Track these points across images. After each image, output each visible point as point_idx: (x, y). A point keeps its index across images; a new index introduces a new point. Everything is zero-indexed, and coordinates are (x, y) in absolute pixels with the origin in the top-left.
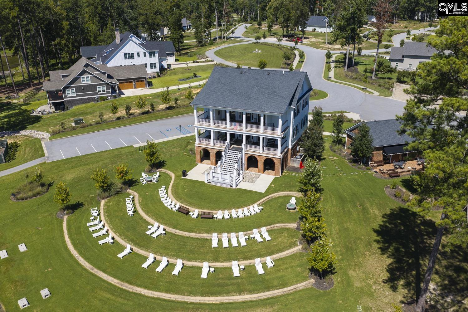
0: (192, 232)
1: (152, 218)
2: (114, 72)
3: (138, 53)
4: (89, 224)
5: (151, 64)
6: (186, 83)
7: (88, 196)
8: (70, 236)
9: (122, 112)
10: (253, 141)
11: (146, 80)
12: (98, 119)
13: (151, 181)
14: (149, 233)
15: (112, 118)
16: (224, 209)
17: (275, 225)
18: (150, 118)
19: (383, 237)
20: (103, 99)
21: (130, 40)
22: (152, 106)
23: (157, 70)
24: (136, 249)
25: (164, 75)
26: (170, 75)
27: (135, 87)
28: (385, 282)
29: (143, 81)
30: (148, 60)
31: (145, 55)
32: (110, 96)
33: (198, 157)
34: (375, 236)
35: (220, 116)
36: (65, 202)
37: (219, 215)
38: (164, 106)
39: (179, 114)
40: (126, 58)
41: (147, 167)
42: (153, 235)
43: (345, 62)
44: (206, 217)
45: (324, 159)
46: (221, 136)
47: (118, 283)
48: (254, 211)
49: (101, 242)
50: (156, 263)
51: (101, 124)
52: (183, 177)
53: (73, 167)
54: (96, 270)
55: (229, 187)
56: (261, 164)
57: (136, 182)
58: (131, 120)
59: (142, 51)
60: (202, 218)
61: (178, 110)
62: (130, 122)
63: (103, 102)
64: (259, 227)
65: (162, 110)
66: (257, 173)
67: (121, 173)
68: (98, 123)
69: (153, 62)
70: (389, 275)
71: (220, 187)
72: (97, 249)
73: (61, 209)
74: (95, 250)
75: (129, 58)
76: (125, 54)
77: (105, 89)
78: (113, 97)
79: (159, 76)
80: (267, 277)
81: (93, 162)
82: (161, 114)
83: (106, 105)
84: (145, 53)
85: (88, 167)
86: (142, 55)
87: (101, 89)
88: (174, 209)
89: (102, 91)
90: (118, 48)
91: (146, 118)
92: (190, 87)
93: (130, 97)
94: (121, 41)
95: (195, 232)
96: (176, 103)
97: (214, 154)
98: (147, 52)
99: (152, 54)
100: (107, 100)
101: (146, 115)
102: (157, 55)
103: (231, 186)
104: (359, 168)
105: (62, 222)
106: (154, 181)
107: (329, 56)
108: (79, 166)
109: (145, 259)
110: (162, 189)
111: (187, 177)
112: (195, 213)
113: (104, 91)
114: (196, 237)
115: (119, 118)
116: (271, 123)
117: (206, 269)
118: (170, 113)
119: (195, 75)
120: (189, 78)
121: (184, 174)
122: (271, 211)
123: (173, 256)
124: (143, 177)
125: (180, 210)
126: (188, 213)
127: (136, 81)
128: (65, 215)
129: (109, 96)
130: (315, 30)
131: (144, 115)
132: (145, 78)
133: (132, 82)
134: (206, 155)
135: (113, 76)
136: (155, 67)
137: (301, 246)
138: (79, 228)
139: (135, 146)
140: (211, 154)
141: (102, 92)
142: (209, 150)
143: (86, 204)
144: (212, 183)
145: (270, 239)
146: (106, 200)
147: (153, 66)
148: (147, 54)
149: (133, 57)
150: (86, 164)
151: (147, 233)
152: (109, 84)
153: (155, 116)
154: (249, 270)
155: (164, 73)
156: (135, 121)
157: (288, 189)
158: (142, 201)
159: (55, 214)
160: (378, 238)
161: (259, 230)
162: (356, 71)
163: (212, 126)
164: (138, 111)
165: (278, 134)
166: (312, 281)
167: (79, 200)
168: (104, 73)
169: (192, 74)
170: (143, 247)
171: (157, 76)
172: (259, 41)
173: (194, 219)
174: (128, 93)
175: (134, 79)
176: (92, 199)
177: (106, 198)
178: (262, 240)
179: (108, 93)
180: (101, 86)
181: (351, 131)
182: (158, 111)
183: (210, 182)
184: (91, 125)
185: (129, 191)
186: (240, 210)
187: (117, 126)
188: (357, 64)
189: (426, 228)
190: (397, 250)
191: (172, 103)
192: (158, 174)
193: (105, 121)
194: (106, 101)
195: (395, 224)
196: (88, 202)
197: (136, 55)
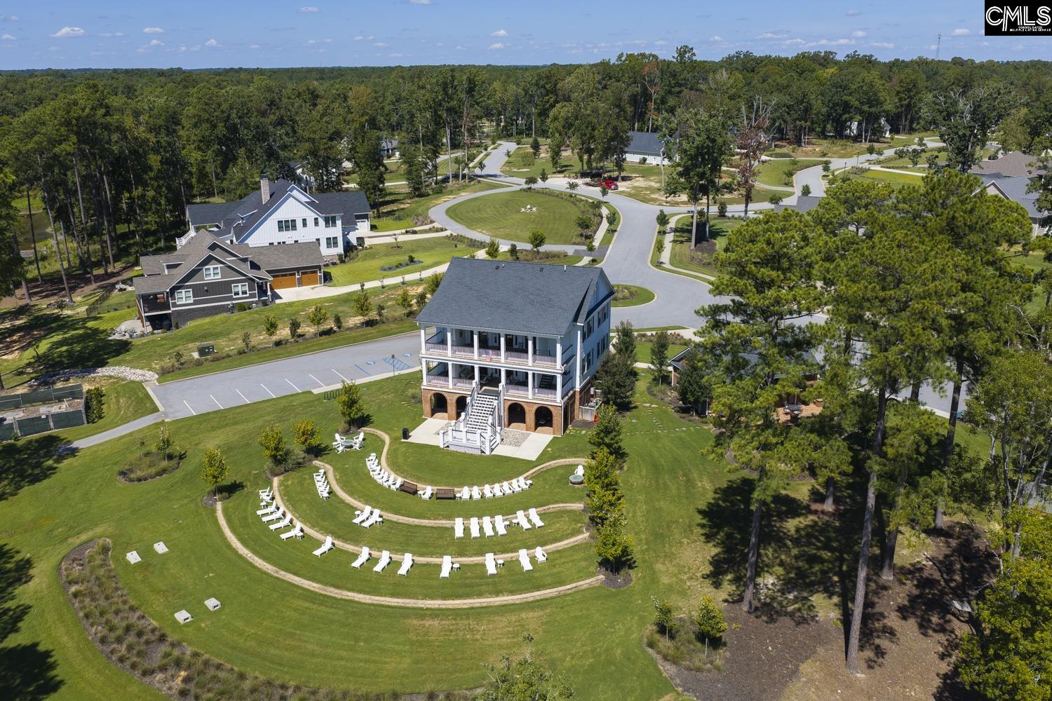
0: (424, 518)
1: (360, 501)
2: (261, 257)
3: (304, 220)
4: (259, 513)
5: (328, 239)
6: (397, 275)
7: (250, 473)
8: (233, 530)
9: (284, 332)
10: (518, 380)
11: (320, 270)
12: (240, 344)
13: (351, 447)
14: (357, 521)
15: (266, 343)
16: (471, 485)
17: (551, 506)
18: (334, 341)
19: (710, 521)
20: (243, 308)
21: (290, 196)
22: (338, 321)
23: (340, 249)
24: (339, 543)
25: (353, 259)
26: (365, 258)
27: (301, 283)
28: (705, 577)
29: (316, 272)
30: (323, 232)
31: (316, 223)
32: (256, 302)
33: (427, 407)
34: (699, 519)
35: (464, 340)
36: (219, 480)
37: (464, 493)
38: (358, 319)
39: (387, 334)
40: (280, 229)
41: (342, 425)
42: (363, 524)
43: (690, 231)
44: (445, 498)
45: (636, 407)
46: (465, 373)
47: (320, 589)
48: (519, 487)
49: (284, 536)
50: (372, 560)
51: (248, 354)
52: (403, 440)
53: (213, 429)
54: (283, 573)
55: (478, 452)
56: (530, 417)
57: (326, 448)
58: (301, 347)
59: (310, 215)
60: (438, 498)
61: (383, 327)
62: (299, 350)
63: (243, 314)
64: (526, 509)
65: (356, 327)
66: (524, 432)
67: (304, 434)
68: (241, 353)
69: (332, 236)
70: (712, 569)
71: (465, 453)
72: (279, 546)
73: (209, 493)
74: (277, 547)
75: (287, 228)
76: (280, 222)
77: (247, 288)
78: (260, 305)
79: (342, 262)
80: (537, 575)
81: (246, 419)
82: (354, 334)
83: (249, 318)
84: (316, 219)
85: (240, 427)
86: (310, 222)
87: (240, 289)
88: (393, 487)
89: (240, 293)
90: (264, 211)
91: (327, 343)
92: (403, 283)
93: (293, 303)
94: (271, 196)
95: (429, 518)
96: (380, 315)
97: (454, 401)
98: (321, 217)
99: (330, 221)
100: (250, 308)
101: (327, 336)
102: (339, 223)
103: (483, 452)
104: (690, 421)
105: (214, 511)
106: (357, 447)
107: (663, 220)
108: (224, 427)
109: (355, 556)
110: (370, 458)
111: (409, 440)
112: (426, 491)
113: (244, 293)
114: (430, 525)
115: (278, 344)
116: (545, 350)
117: (447, 565)
118: (371, 333)
119: (412, 260)
120: (400, 264)
121: (406, 435)
122: (544, 487)
123: (396, 551)
124: (336, 441)
125: (403, 488)
126: (415, 492)
127: (302, 273)
128: (216, 500)
129: (253, 302)
130: (645, 160)
131: (324, 337)
132: (319, 267)
133: (294, 274)
134: (440, 403)
135: (258, 264)
136: (336, 244)
137: (588, 534)
138: (245, 518)
139: (316, 391)
140: (448, 401)
141: (241, 295)
142: (445, 395)
143: (249, 484)
144: (452, 448)
145: (543, 524)
146: (281, 477)
147: (332, 242)
148: (322, 222)
149: (294, 227)
150: (236, 423)
151: (355, 521)
152: (253, 280)
153: (344, 339)
154: (511, 567)
155: (353, 255)
156: (307, 347)
157: (573, 454)
158: (340, 477)
159: (199, 499)
160: (704, 522)
161: (526, 513)
162: (712, 250)
163: (451, 355)
164: (312, 330)
165: (556, 367)
166: (601, 577)
167: (234, 478)
168: (245, 260)
169: (406, 258)
170: (351, 540)
171: (338, 262)
172: (533, 186)
173: (425, 501)
174: (289, 294)
175: (298, 269)
176: (257, 477)
177: (282, 474)
178: (530, 526)
179: (252, 296)
180: (240, 285)
181: (679, 361)
182: (349, 329)
183: (448, 447)
184: (229, 356)
185: (316, 463)
186: (497, 486)
187: (277, 357)
188: (715, 234)
189: (778, 506)
190: (729, 536)
191: (373, 315)
192: (361, 436)
193: (252, 349)
194: (248, 311)
195: (732, 502)
196: (250, 481)
197: (299, 224)
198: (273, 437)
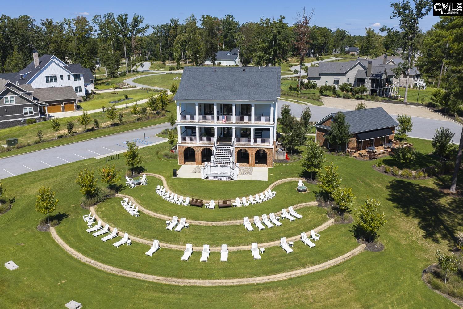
0: (217, 220)
1: (164, 215)
2: (39, 94)
3: (62, 76)
4: (89, 230)
5: (76, 87)
7: (69, 207)
8: (71, 245)
9: (64, 131)
11: (75, 102)
12: (35, 139)
13: (140, 183)
14: (170, 227)
15: (52, 138)
16: (240, 197)
17: (298, 205)
18: (97, 134)
19: (398, 203)
20: (30, 122)
21: (53, 61)
22: (96, 123)
23: (83, 94)
24: (164, 245)
25: (91, 99)
26: (98, 98)
27: (64, 110)
28: (425, 237)
29: (73, 103)
30: (73, 83)
31: (69, 78)
32: (39, 119)
33: (181, 158)
34: (391, 204)
36: (51, 210)
37: (237, 202)
38: (108, 123)
39: (128, 129)
40: (47, 81)
41: (128, 172)
42: (176, 229)
44: (224, 206)
45: (302, 151)
47: (164, 280)
49: (116, 244)
50: (196, 254)
51: (40, 144)
52: (173, 177)
53: (32, 183)
54: (127, 272)
55: (229, 180)
56: (252, 158)
57: (121, 186)
58: (76, 138)
59: (65, 74)
60: (220, 207)
61: (124, 126)
62: (75, 139)
63: (31, 125)
64: (287, 207)
65: (107, 127)
66: (248, 167)
67: (108, 175)
68: (37, 143)
69: (78, 86)
70: (425, 232)
71: (219, 181)
72: (115, 252)
73: (41, 222)
74: (113, 253)
75: (52, 81)
76: (47, 77)
77: (32, 110)
78: (42, 120)
79: (85, 100)
80: (319, 249)
81: (55, 175)
82: (107, 130)
83: (36, 127)
84: (69, 76)
85: (52, 180)
86: (65, 77)
87: (28, 110)
88: (185, 204)
89: (28, 113)
90: (36, 72)
91: (92, 135)
92: (127, 107)
93: (62, 118)
94: (40, 63)
95: (221, 221)
96: (121, 120)
97: (200, 152)
98: (72, 75)
99: (77, 77)
100: (35, 122)
101: (92, 132)
102: (82, 78)
103: (231, 179)
104: (338, 155)
105: (49, 235)
106: (144, 183)
108: (39, 181)
109: (182, 253)
110: (158, 188)
111: (178, 177)
112: (211, 204)
113: (31, 113)
114: (224, 225)
115: (61, 137)
118: (118, 129)
119: (126, 97)
120: (121, 100)
121: (175, 174)
122: (285, 195)
124: (127, 181)
125: (191, 204)
126: (202, 206)
127: (65, 104)
128: (48, 227)
129: (37, 119)
130: (220, 63)
131: (89, 132)
132: (75, 100)
133: (60, 104)
135: (37, 98)
136: (81, 91)
137: (333, 220)
138: (78, 236)
139: (97, 158)
140: (196, 152)
141: (29, 114)
142: (194, 148)
143: (71, 214)
144: (210, 179)
145: (301, 216)
146: (96, 206)
147: (79, 89)
148: (72, 77)
149: (56, 80)
150: (48, 178)
151: (168, 228)
152: (36, 105)
153: (103, 133)
154: (300, 245)
155: (91, 97)
156: (81, 138)
158: (141, 201)
159: (34, 227)
160: (395, 205)
161: (287, 209)
163: (198, 122)
164: (80, 130)
165: (270, 123)
166: (364, 245)
167: (59, 211)
168: (30, 94)
169: (124, 97)
170: (171, 241)
171: (83, 101)
172: (173, 72)
173: (211, 210)
174: (58, 115)
175: (62, 101)
176: (75, 208)
177: (95, 204)
178: (294, 218)
179: (36, 115)
180: (28, 108)
181: (321, 124)
182: (103, 128)
183: (207, 178)
184: (29, 145)
185: (118, 195)
186: (257, 196)
187: (62, 144)
189: (426, 193)
190: (417, 212)
191: (117, 121)
192: (144, 177)
193: (44, 141)
194: (34, 124)
195: (400, 192)
196: (71, 212)
197: (59, 78)
198: (87, 177)
